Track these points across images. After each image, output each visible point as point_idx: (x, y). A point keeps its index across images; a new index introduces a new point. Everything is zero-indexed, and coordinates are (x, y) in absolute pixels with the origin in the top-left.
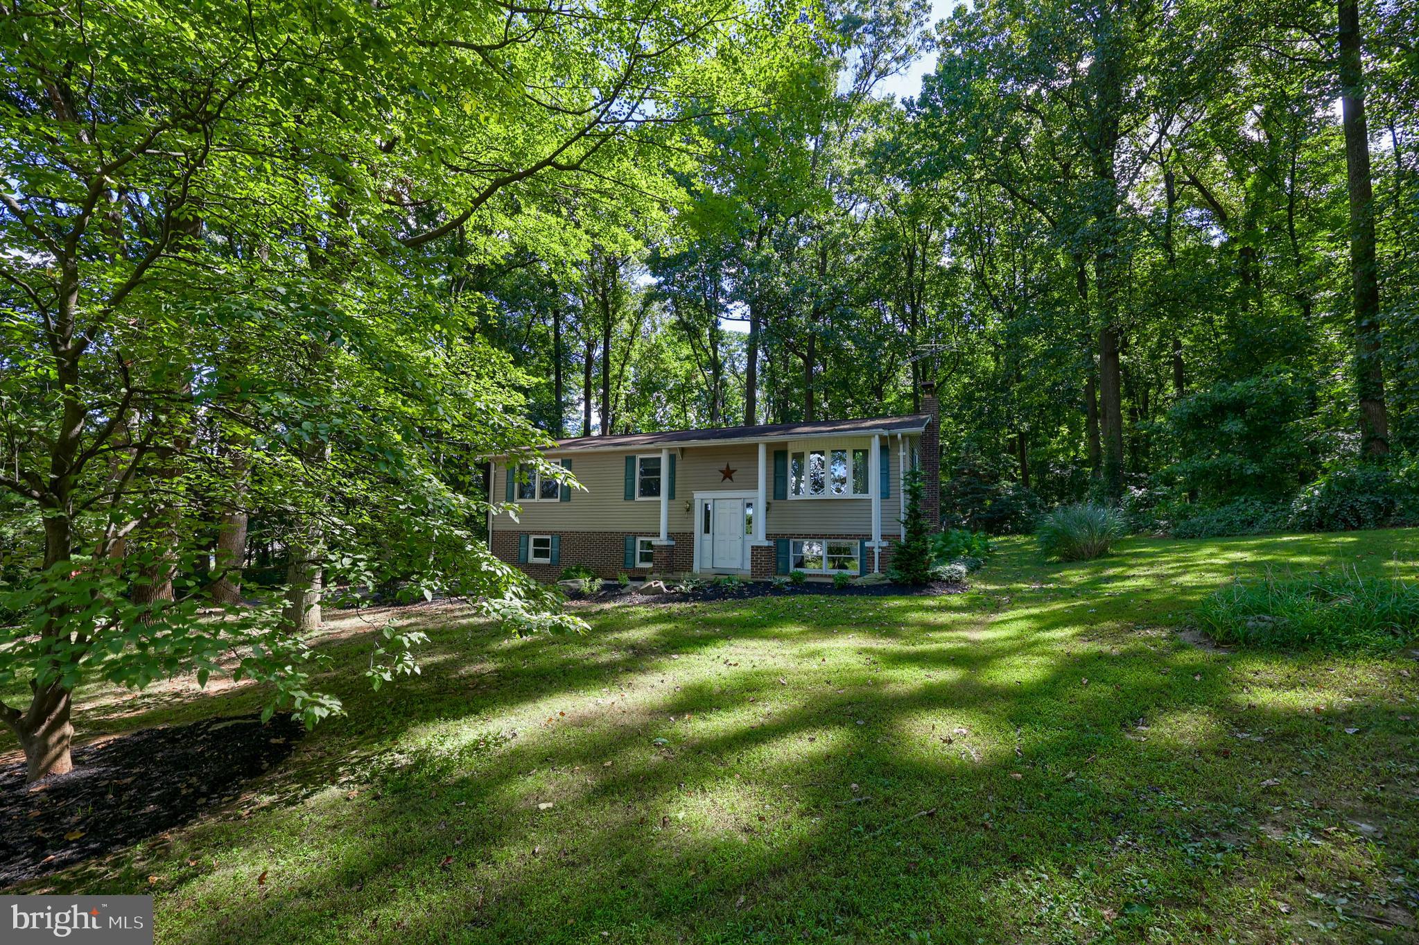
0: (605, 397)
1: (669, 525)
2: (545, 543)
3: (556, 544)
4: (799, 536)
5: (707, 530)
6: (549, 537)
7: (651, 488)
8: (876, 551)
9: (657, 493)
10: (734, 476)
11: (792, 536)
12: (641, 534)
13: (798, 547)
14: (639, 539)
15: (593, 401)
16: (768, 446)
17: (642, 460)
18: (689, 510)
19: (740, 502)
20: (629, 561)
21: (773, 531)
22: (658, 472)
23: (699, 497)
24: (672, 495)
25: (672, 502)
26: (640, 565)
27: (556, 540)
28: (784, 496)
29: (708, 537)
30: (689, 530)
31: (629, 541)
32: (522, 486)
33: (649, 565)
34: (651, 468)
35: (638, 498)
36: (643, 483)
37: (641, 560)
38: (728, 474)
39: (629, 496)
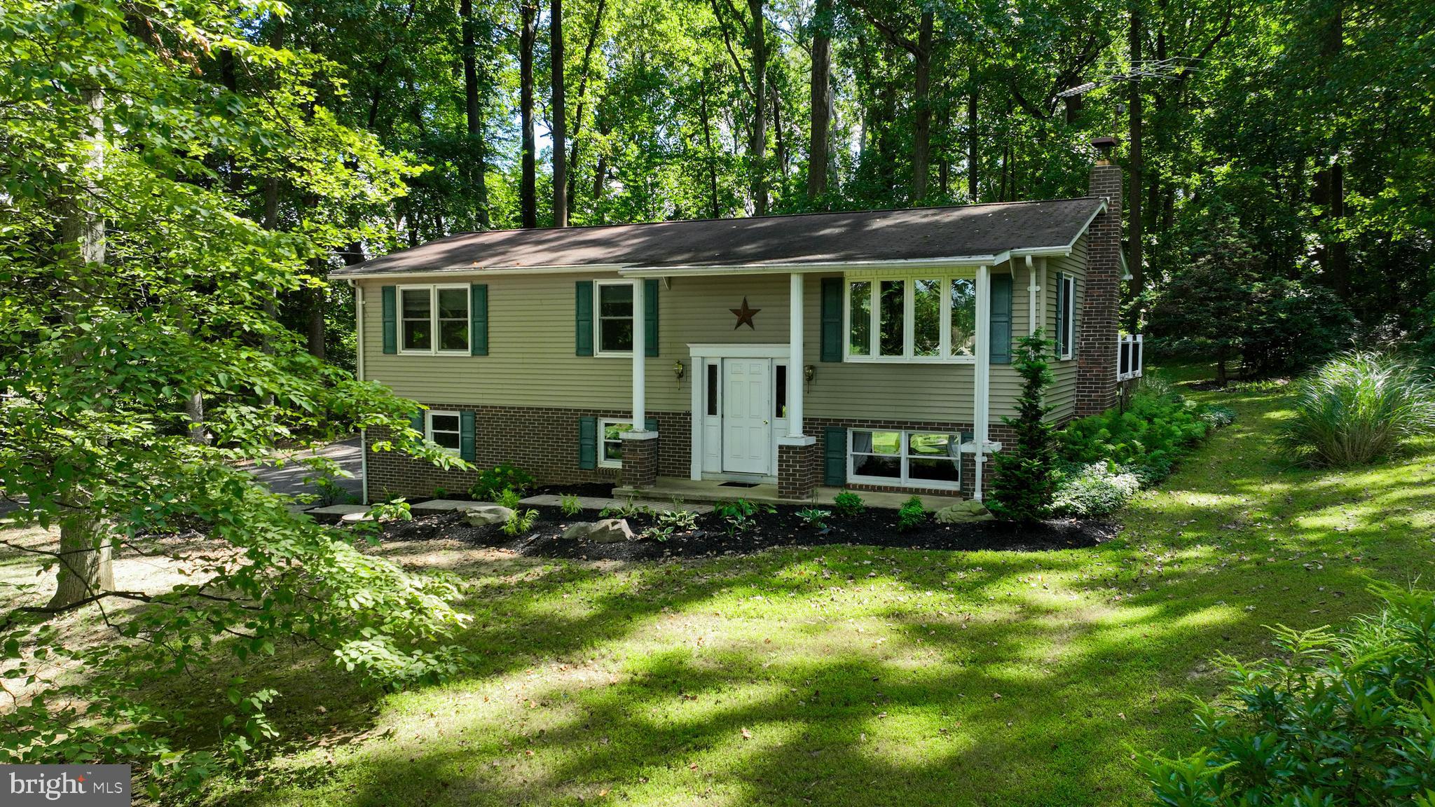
0: (558, 102)
1: (647, 399)
2: (451, 423)
3: (468, 427)
4: (862, 423)
5: (712, 410)
6: (457, 414)
7: (617, 337)
8: (979, 460)
9: (628, 346)
10: (756, 319)
11: (850, 423)
12: (606, 413)
13: (862, 440)
14: (602, 422)
15: (537, 111)
16: (808, 278)
17: (603, 288)
18: (683, 374)
19: (766, 363)
20: (587, 457)
21: (820, 414)
22: (628, 309)
23: (701, 354)
24: (652, 349)
25: (654, 361)
26: (604, 464)
27: (468, 419)
28: (838, 356)
29: (714, 420)
30: (682, 409)
31: (587, 424)
32: (409, 328)
33: (617, 464)
34: (617, 302)
35: (599, 353)
36: (606, 325)
37: (608, 456)
38: (745, 316)
39: (584, 349)
